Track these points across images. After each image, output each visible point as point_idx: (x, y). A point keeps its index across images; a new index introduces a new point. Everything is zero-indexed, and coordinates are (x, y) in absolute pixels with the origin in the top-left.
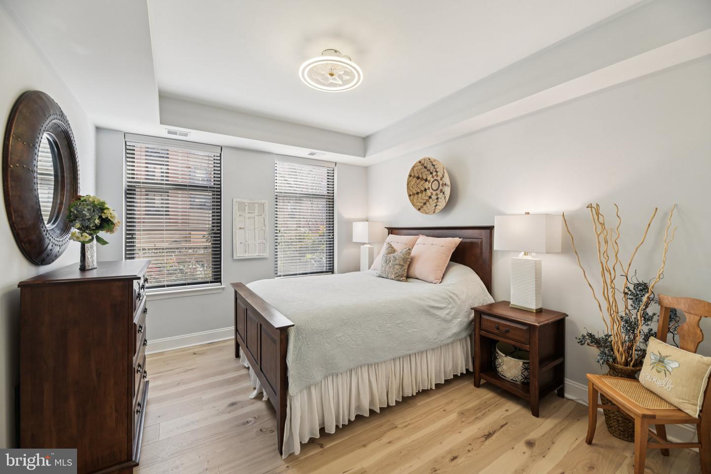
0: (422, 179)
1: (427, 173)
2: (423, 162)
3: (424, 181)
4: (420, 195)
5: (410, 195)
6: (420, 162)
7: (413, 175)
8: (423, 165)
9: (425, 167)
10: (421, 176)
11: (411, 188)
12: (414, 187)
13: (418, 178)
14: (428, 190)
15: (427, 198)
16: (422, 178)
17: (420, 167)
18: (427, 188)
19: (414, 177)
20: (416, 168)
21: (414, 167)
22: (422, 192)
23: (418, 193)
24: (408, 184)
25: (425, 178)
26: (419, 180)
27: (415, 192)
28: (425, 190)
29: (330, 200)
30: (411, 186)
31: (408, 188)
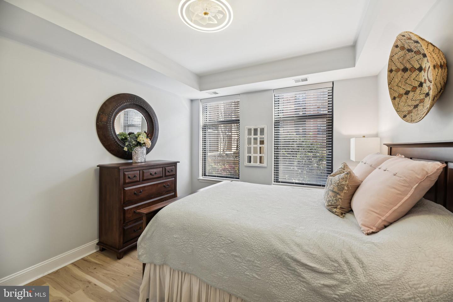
0: (413, 69)
1: (418, 57)
2: (399, 43)
3: (417, 72)
4: (411, 94)
5: (394, 98)
6: (397, 46)
7: (394, 68)
8: (403, 48)
9: (410, 50)
10: (408, 66)
11: (396, 88)
12: (400, 85)
13: (405, 70)
14: (424, 85)
15: (422, 97)
16: (413, 67)
17: (402, 53)
18: (423, 81)
19: (398, 70)
20: (396, 57)
21: (391, 57)
22: (414, 89)
23: (407, 93)
24: (389, 84)
25: (417, 66)
26: (408, 73)
27: (402, 92)
28: (421, 85)
29: (330, 118)
30: (395, 84)
31: (390, 89)
